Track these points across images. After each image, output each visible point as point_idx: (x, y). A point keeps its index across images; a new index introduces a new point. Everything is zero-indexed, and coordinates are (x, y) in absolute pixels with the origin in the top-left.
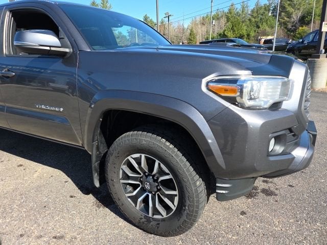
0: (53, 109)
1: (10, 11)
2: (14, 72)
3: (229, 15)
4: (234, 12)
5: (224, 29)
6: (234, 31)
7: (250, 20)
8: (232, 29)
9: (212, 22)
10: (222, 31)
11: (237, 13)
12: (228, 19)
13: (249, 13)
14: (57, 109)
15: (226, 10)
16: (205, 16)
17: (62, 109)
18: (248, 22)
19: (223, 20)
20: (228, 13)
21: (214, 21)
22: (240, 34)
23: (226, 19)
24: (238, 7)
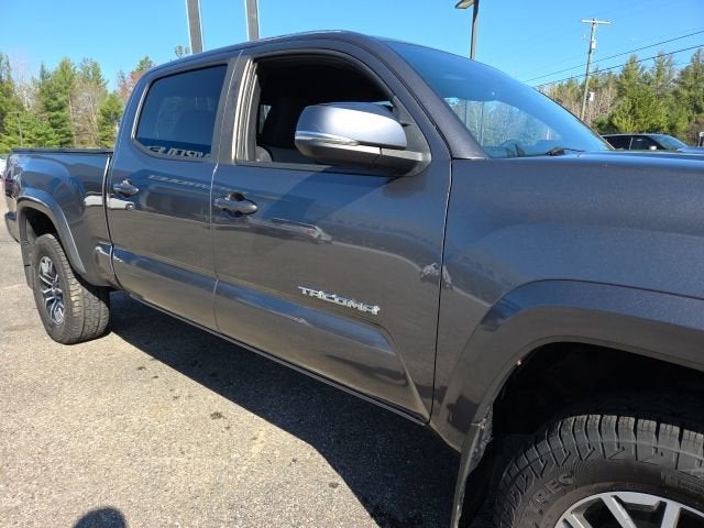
0: (352, 304)
1: (255, 61)
2: (255, 204)
3: (625, 82)
4: (637, 74)
5: (610, 112)
6: (637, 117)
7: (676, 93)
8: (632, 111)
9: (588, 97)
10: (605, 118)
11: (645, 77)
12: (621, 92)
13: (675, 77)
14: (362, 307)
15: (617, 72)
16: (565, 82)
17: (376, 310)
18: (672, 99)
19: (610, 94)
20: (621, 77)
21: (592, 94)
22: (652, 125)
23: (615, 91)
24: (649, 66)
